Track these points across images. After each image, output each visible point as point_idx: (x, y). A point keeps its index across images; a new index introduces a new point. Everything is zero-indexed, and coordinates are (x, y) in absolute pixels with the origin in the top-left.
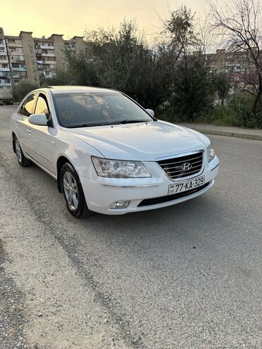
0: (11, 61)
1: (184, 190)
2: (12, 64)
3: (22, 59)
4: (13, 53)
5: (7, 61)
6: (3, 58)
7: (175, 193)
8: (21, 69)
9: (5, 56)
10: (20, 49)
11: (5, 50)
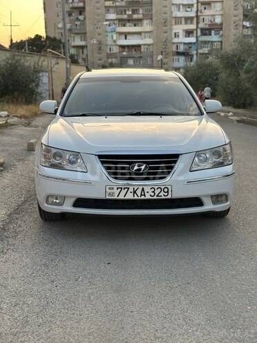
0: (201, 25)
1: (130, 196)
2: (202, 29)
3: (218, 20)
4: (207, 12)
5: (193, 27)
6: (189, 21)
7: (116, 197)
8: (214, 37)
9: (191, 18)
10: (219, 4)
11: (195, 9)
